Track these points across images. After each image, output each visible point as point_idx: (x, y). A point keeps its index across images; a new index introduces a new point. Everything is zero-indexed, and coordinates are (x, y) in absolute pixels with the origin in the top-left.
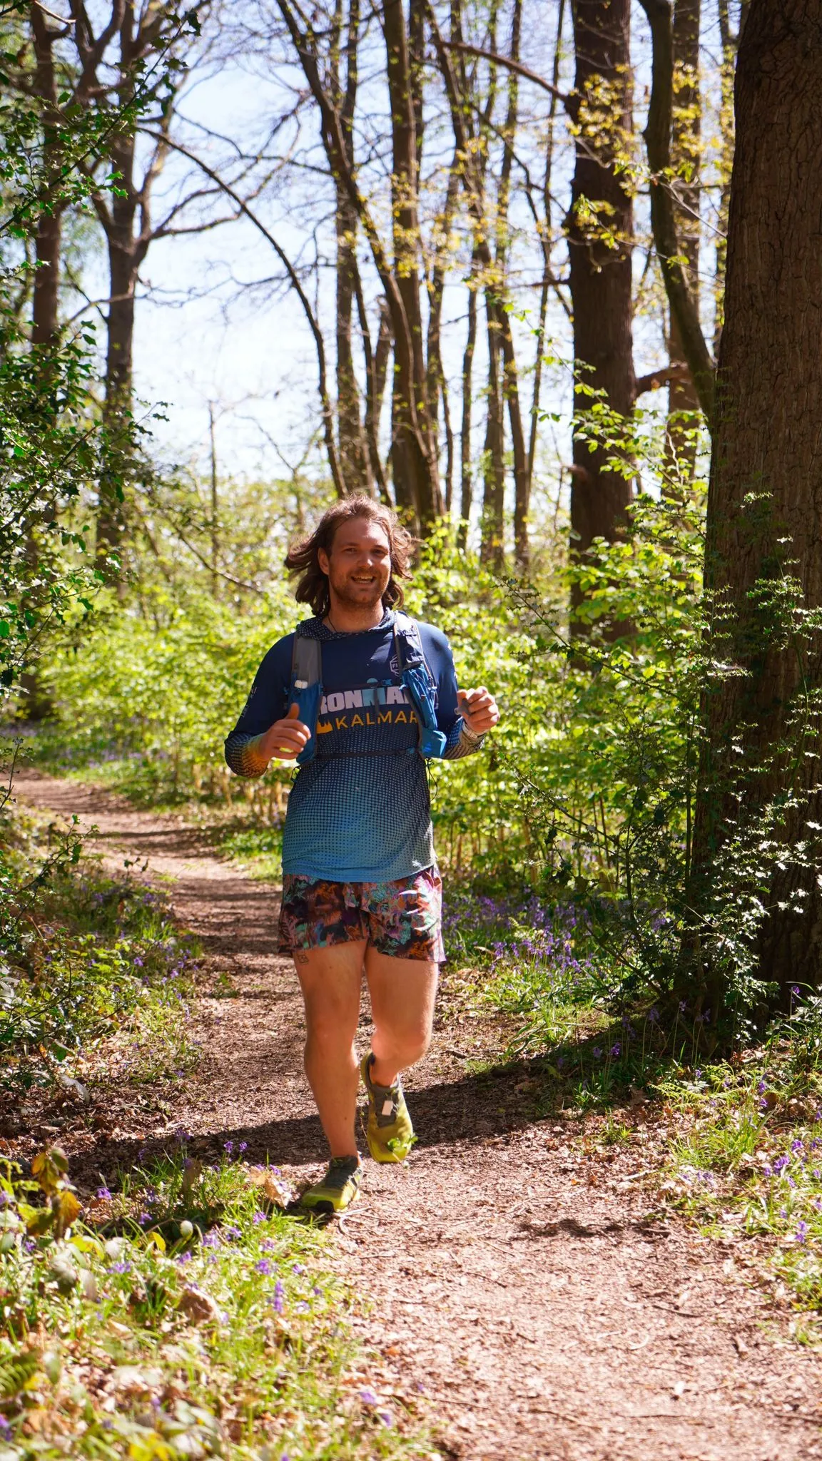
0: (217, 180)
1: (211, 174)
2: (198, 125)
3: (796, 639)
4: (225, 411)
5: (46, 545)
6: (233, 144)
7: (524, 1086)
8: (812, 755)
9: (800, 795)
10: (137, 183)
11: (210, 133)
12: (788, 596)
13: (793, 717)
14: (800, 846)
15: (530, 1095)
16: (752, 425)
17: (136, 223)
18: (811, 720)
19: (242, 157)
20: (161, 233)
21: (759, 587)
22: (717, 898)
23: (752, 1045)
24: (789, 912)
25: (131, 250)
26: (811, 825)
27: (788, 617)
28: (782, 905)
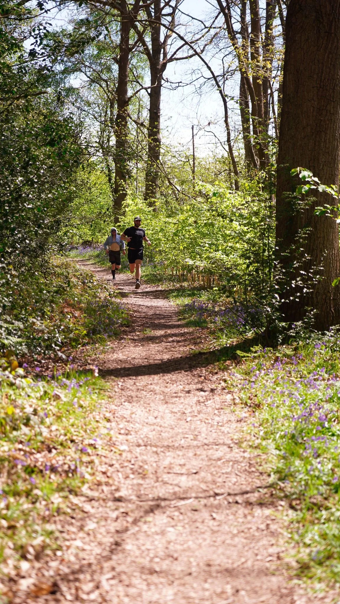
0: (185, 41)
1: (182, 38)
2: (188, 15)
3: (298, 211)
4: (200, 129)
5: (121, 184)
6: (202, 23)
7: (206, 356)
8: (302, 249)
9: (299, 263)
10: (162, 39)
11: (193, 18)
12: (295, 198)
13: (297, 236)
14: (298, 279)
15: (207, 358)
16: (290, 141)
17: (162, 56)
18: (302, 238)
19: (206, 28)
20: (171, 60)
21: (284, 195)
22: (264, 295)
23: (282, 344)
24: (294, 300)
25: (159, 67)
26: (302, 272)
27: (295, 204)
28: (291, 298)
